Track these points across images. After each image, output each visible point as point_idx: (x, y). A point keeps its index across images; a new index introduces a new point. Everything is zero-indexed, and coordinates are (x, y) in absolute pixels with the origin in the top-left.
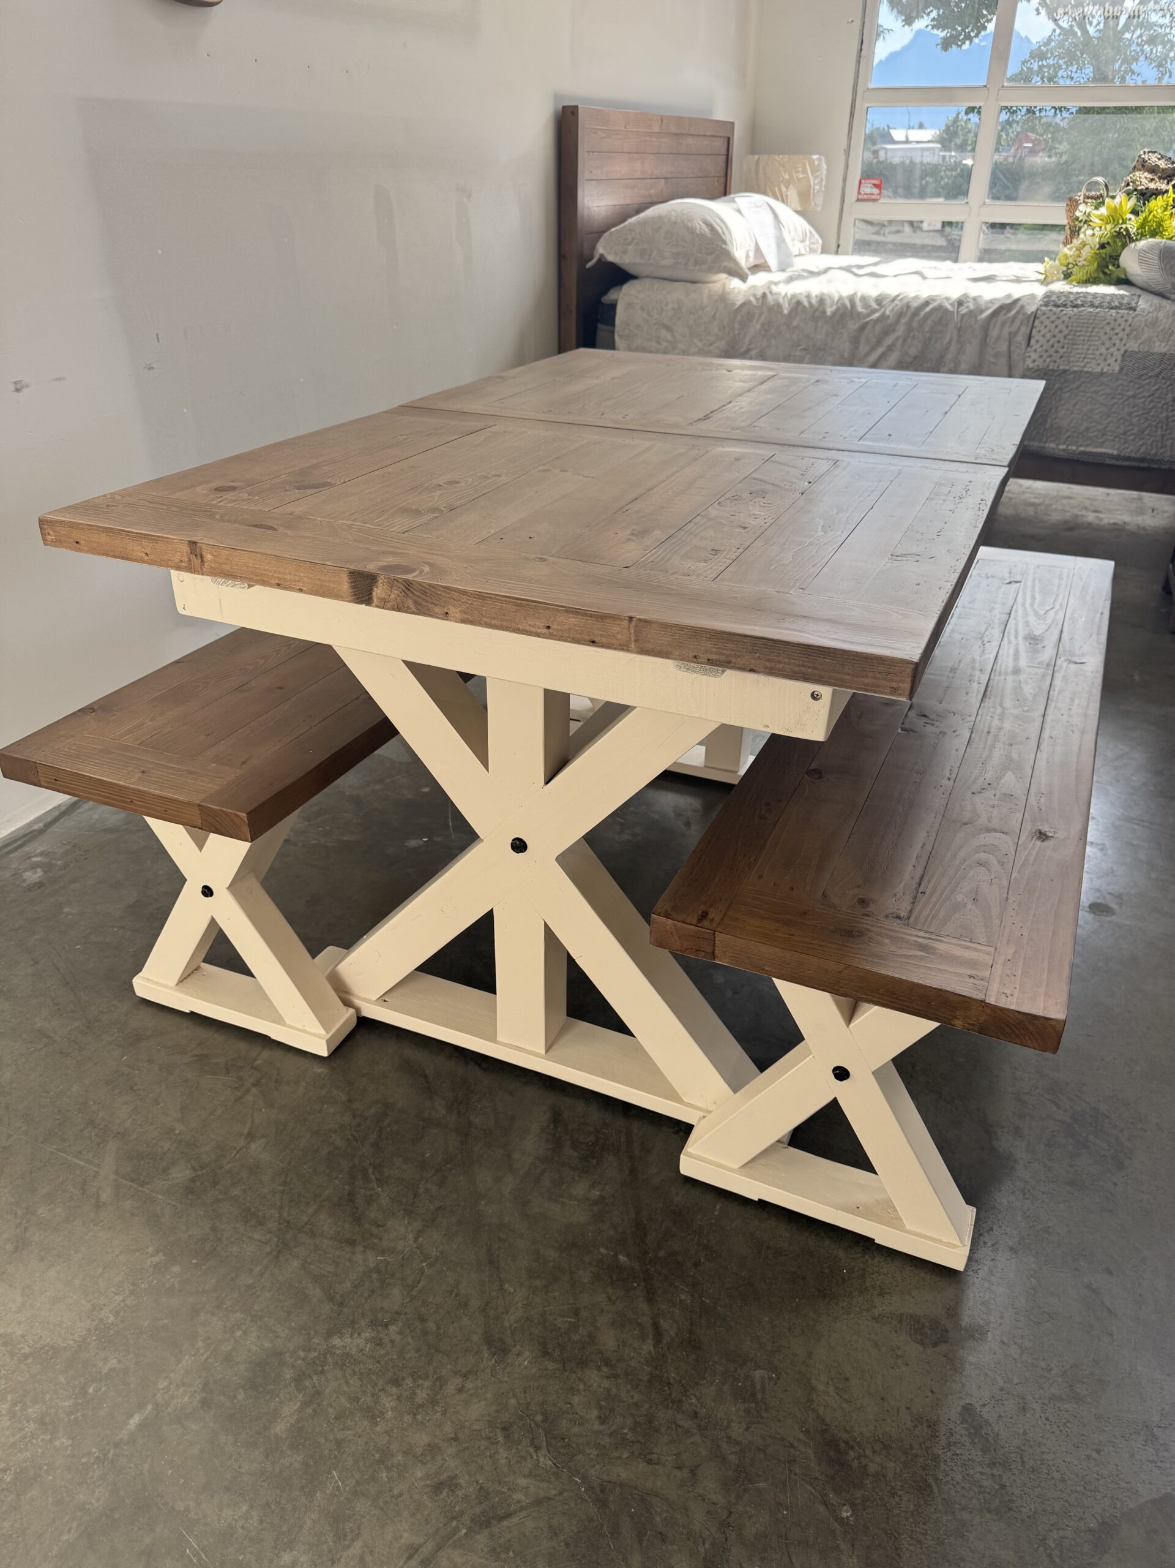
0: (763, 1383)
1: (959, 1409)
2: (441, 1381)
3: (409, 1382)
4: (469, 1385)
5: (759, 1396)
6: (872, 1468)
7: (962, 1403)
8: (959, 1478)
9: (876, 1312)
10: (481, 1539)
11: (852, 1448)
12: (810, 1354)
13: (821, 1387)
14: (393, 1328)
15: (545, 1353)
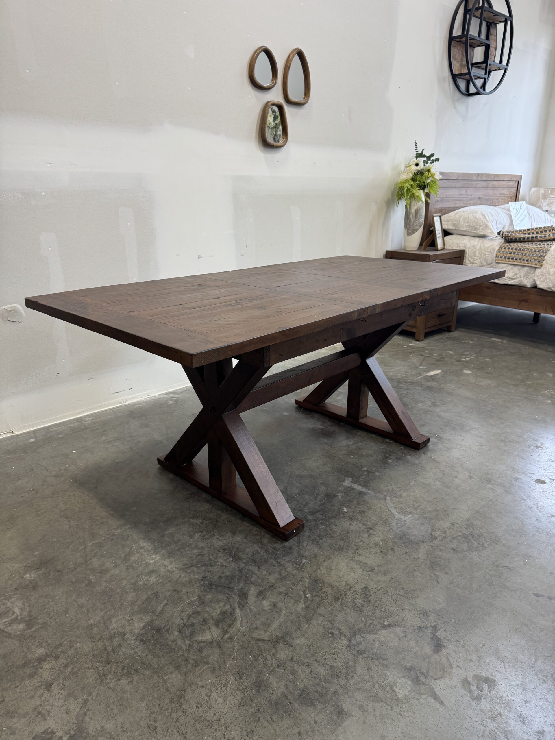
0: (304, 564)
1: (363, 587)
2: (213, 535)
3: (205, 533)
4: (221, 538)
5: (301, 565)
6: (324, 590)
7: (365, 586)
8: (350, 600)
9: (354, 559)
10: (203, 568)
11: (321, 584)
12: (324, 561)
13: (322, 569)
14: (208, 522)
15: (246, 538)
